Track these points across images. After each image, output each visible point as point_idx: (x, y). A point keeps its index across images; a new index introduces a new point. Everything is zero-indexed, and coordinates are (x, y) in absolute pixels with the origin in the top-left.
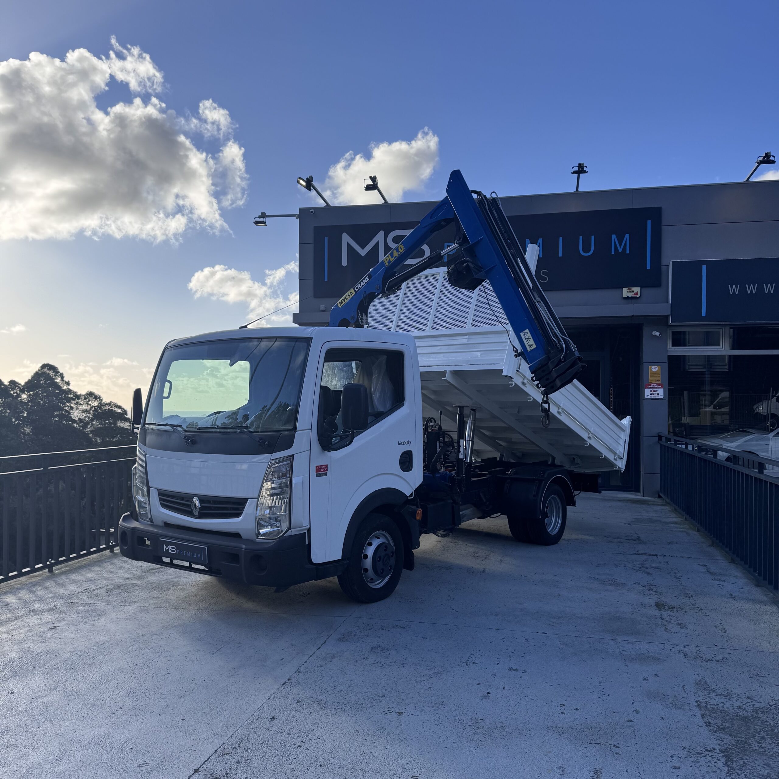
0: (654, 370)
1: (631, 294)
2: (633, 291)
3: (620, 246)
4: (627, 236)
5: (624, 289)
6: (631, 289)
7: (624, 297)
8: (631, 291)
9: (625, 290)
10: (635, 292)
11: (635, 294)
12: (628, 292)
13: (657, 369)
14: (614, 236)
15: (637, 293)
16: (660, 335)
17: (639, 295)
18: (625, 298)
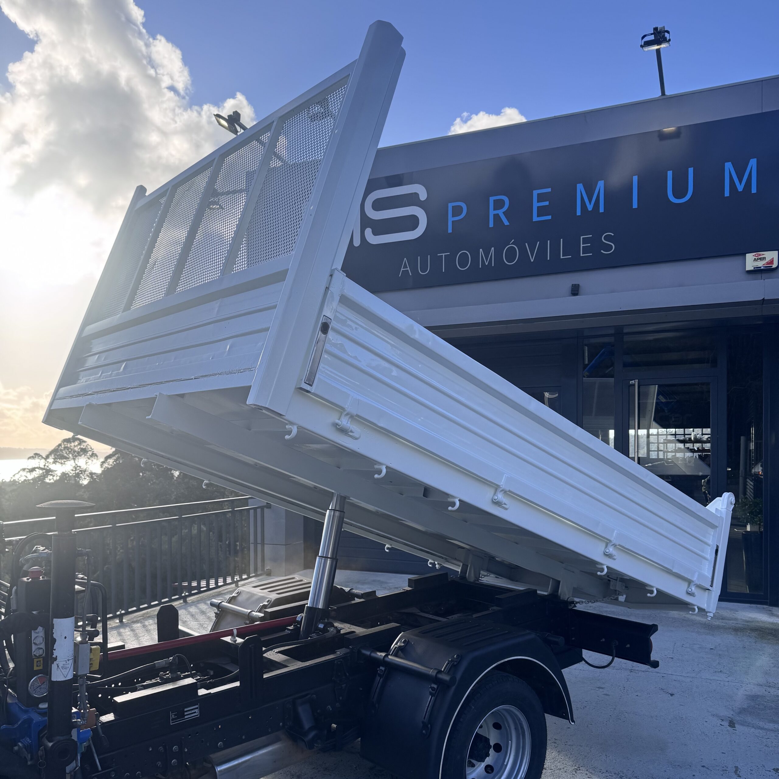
1: (760, 264)
2: (764, 258)
3: (740, 181)
4: (753, 162)
5: (747, 254)
6: (760, 255)
7: (747, 270)
8: (760, 259)
9: (750, 257)
10: (768, 260)
11: (768, 263)
12: (755, 260)
14: (728, 166)
15: (772, 262)
17: (775, 265)
18: (749, 272)
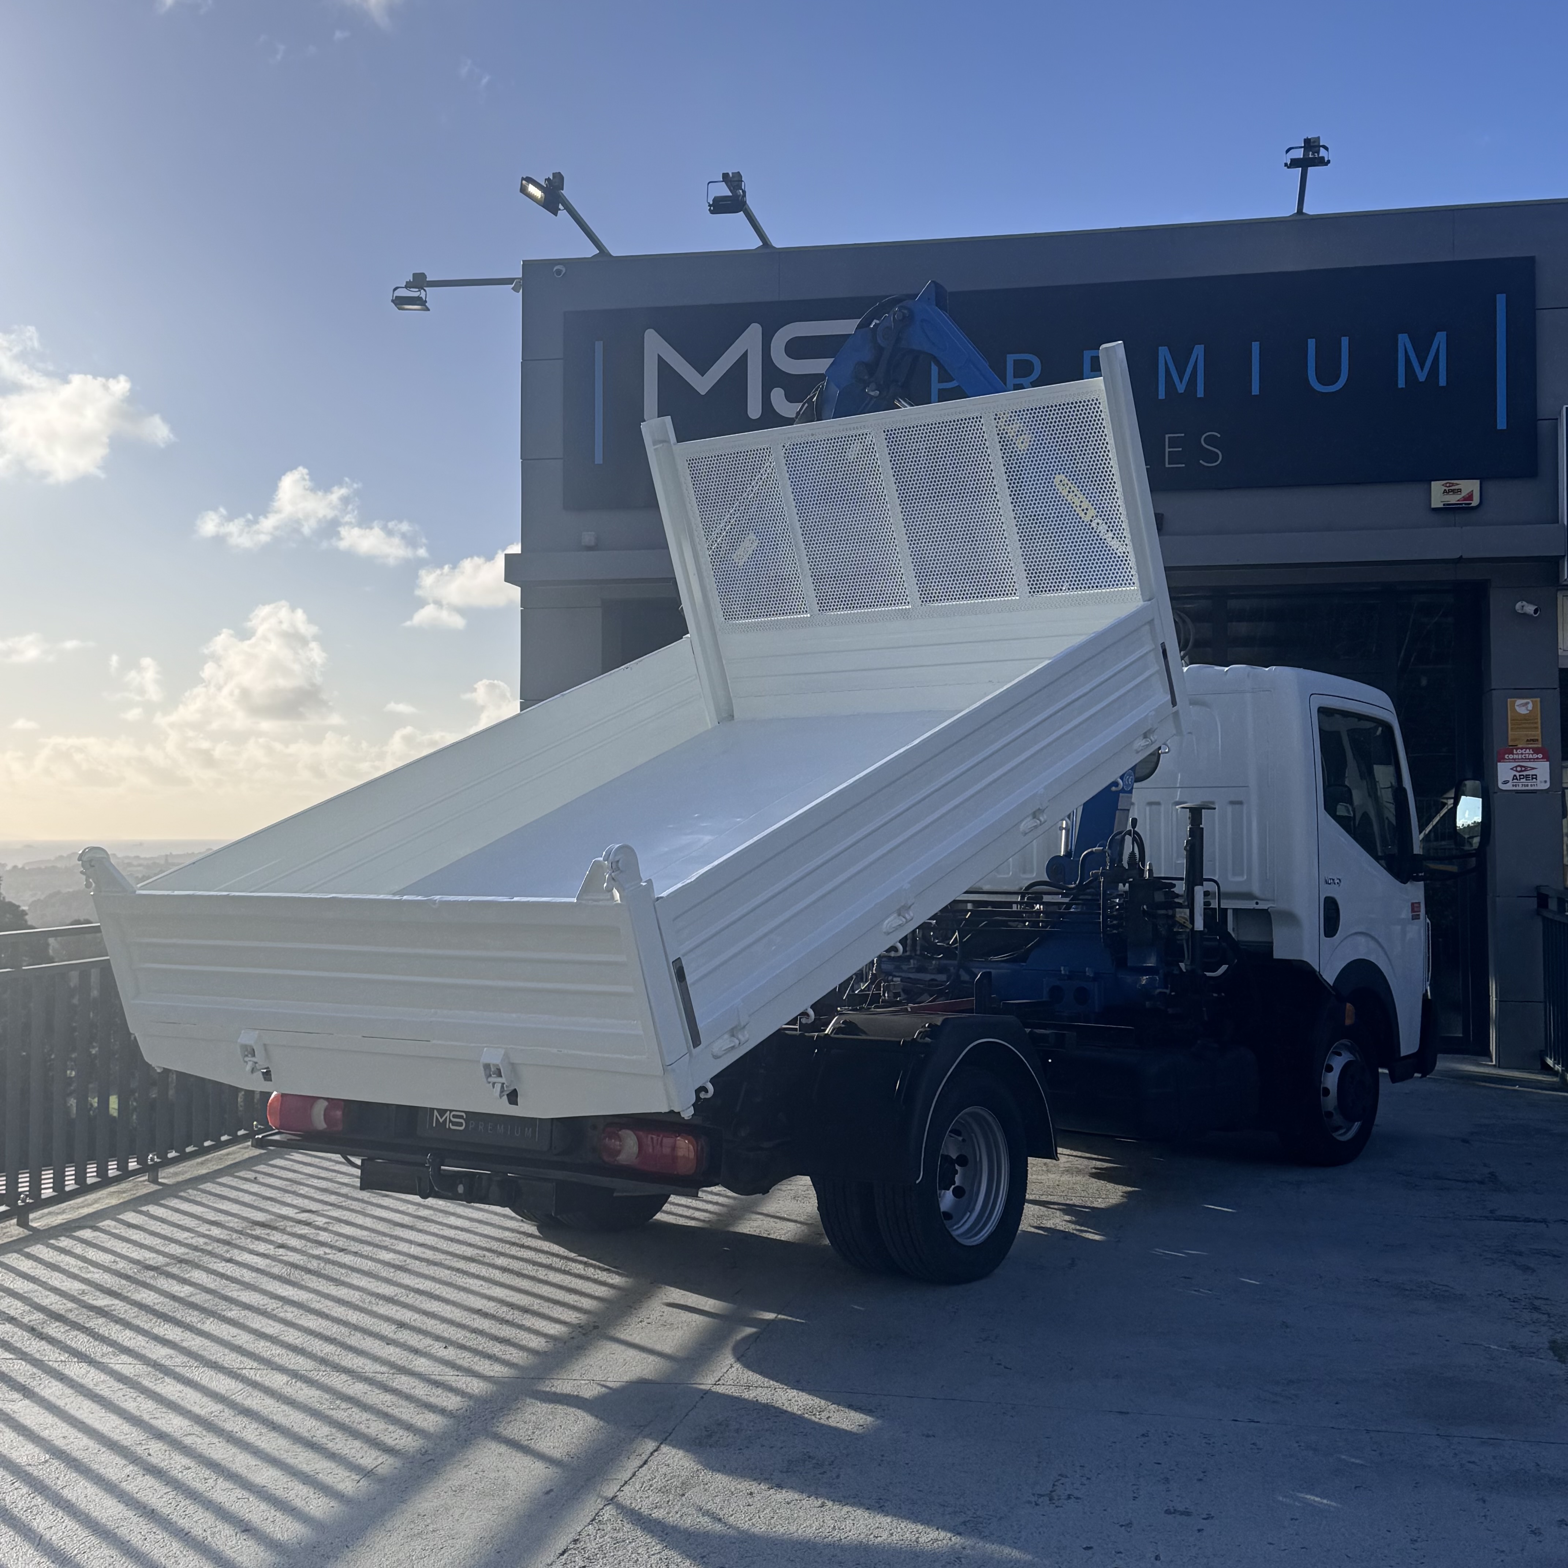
0: (1523, 711)
1: (1453, 499)
2: (1460, 491)
3: (1422, 364)
4: (1441, 338)
5: (1432, 483)
6: (1453, 485)
7: (1433, 506)
8: (1453, 491)
9: (1437, 487)
10: (1464, 493)
11: (1465, 499)
12: (1445, 491)
13: (1530, 707)
14: (1403, 340)
15: (1470, 497)
16: (1536, 611)
17: (1475, 502)
18: (1436, 511)
